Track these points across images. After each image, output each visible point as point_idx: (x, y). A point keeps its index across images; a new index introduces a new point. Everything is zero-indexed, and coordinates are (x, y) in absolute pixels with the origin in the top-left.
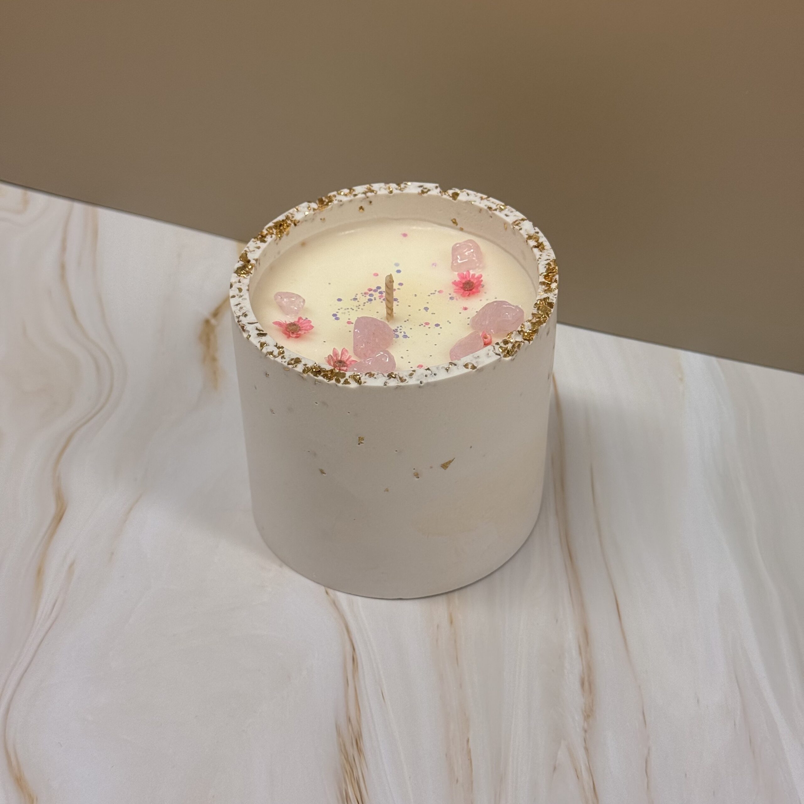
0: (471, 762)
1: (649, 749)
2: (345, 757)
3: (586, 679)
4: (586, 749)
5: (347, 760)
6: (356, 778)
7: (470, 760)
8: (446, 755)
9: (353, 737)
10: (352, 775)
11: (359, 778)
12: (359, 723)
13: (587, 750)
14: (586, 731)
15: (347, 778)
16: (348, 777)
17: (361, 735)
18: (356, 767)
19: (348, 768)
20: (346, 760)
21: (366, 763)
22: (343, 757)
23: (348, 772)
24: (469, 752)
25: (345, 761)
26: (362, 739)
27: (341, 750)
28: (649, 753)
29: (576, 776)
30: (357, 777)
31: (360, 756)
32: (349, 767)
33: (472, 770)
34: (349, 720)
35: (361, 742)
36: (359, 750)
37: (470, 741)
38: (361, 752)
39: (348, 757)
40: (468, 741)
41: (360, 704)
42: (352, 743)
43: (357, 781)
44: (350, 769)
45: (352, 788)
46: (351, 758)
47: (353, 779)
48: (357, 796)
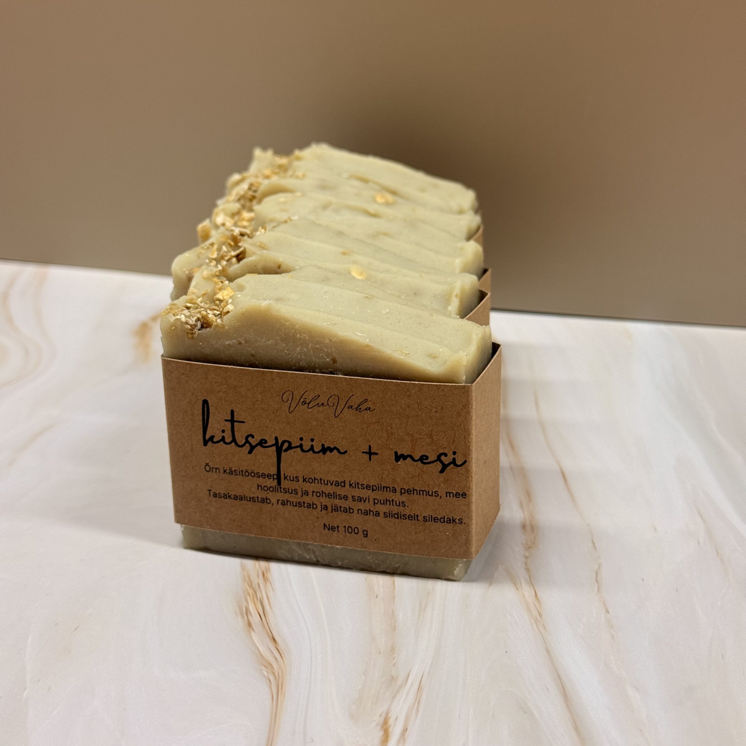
1: (600, 565)
2: (248, 584)
3: (528, 522)
4: (527, 569)
5: (251, 586)
6: (259, 597)
9: (259, 570)
10: (255, 596)
11: (263, 597)
13: (529, 570)
14: (527, 558)
15: (248, 598)
16: (250, 598)
18: (261, 590)
19: (251, 591)
21: (272, 587)
22: (246, 585)
23: (251, 594)
25: (248, 587)
26: (270, 571)
27: (245, 579)
28: (599, 568)
30: (261, 596)
33: (395, 588)
35: (269, 574)
38: (267, 580)
42: (258, 575)
43: (260, 601)
44: (253, 592)
45: (253, 605)
46: (255, 585)
47: (255, 600)
48: (258, 610)
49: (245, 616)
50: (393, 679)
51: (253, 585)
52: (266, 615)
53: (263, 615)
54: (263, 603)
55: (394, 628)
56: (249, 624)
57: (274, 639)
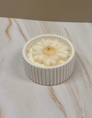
49: (54, 99)
50: (80, 109)
53: (56, 98)
54: (55, 96)
55: (76, 98)
57: (60, 103)
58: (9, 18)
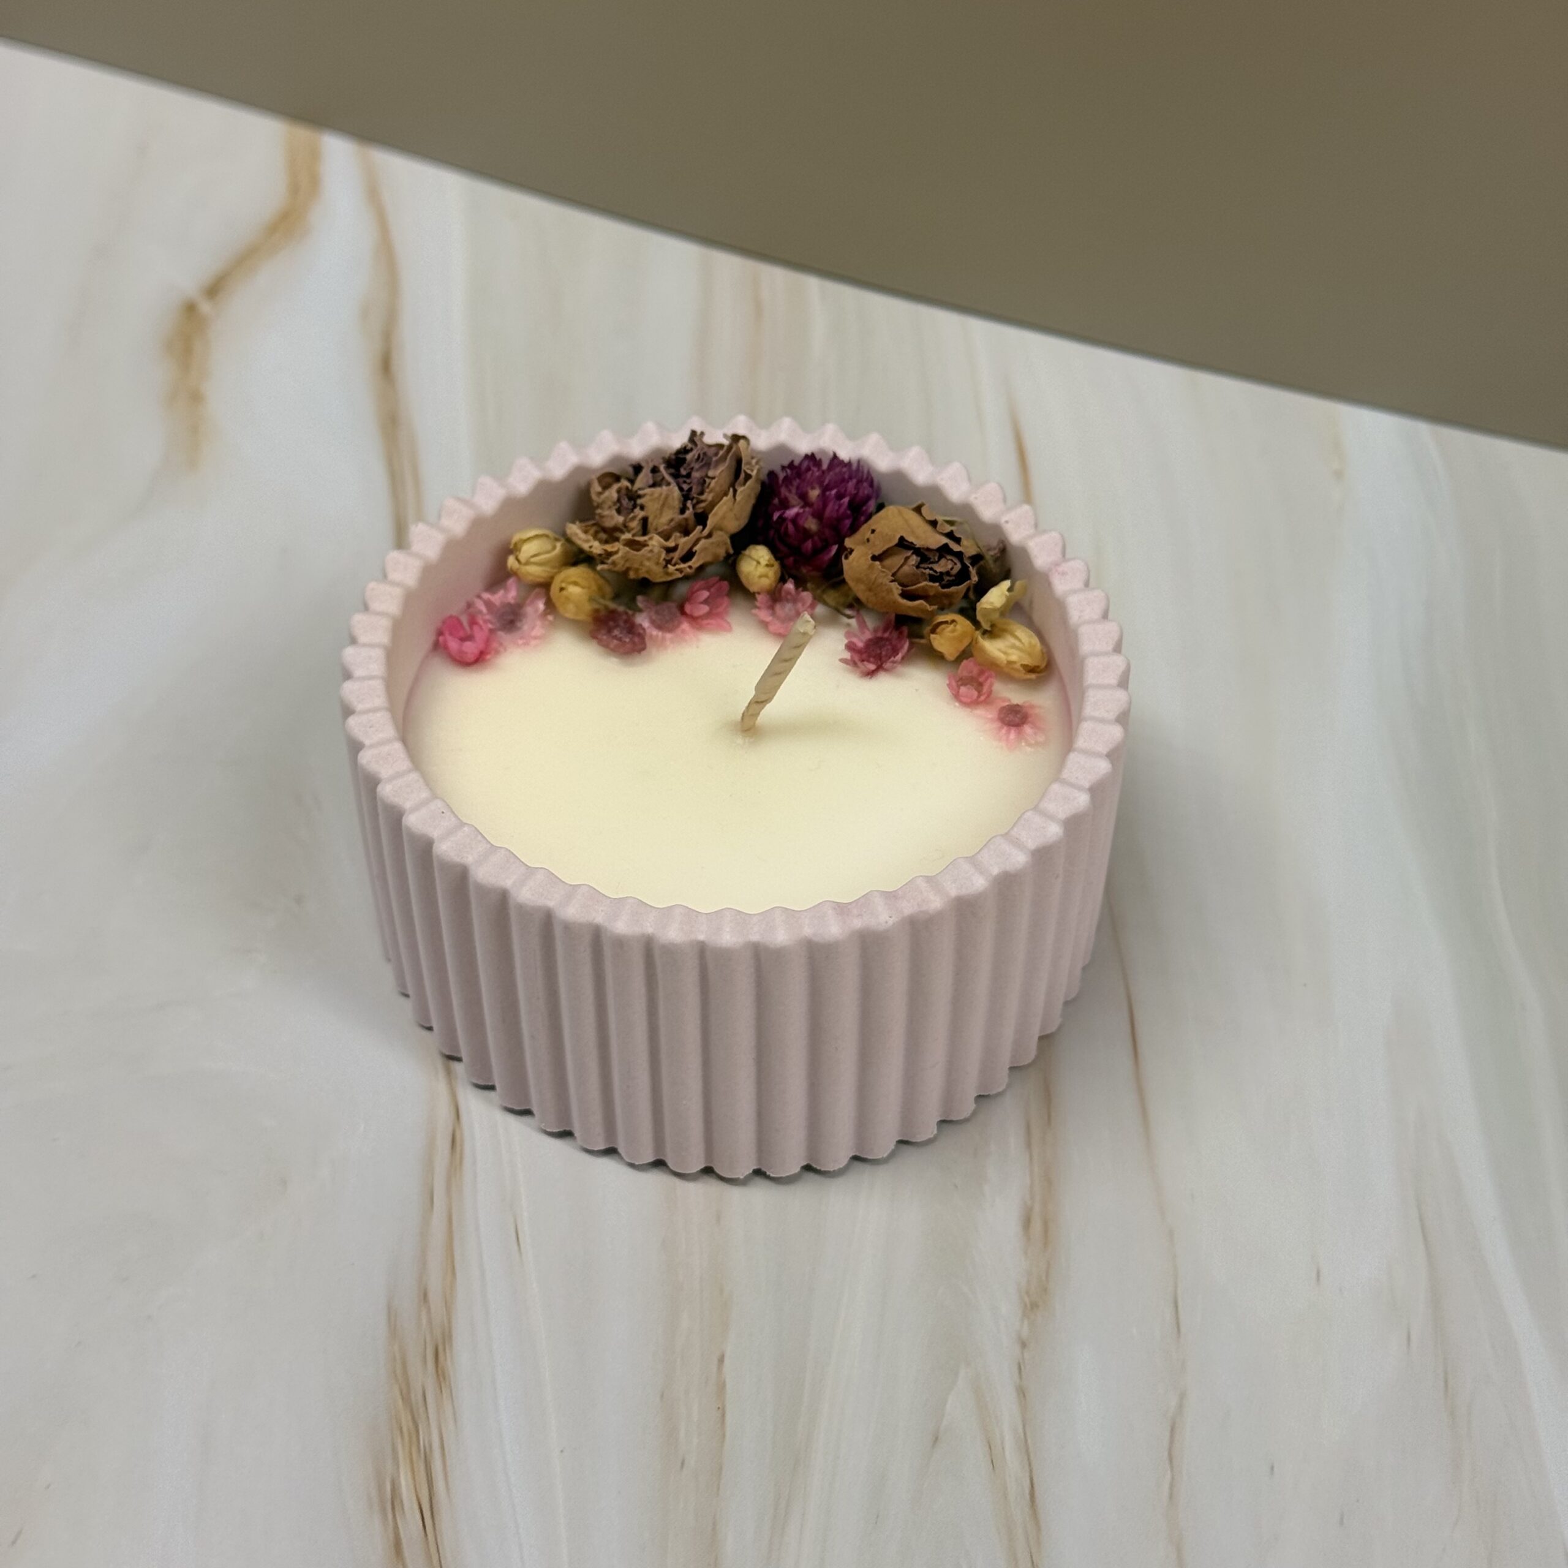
0: (723, 1415)
1: (1182, 1396)
2: (401, 1392)
3: (1037, 1208)
4: (1022, 1393)
5: (406, 1399)
6: (424, 1446)
7: (722, 1411)
8: (662, 1396)
9: (428, 1339)
10: (414, 1439)
11: (431, 1448)
12: (448, 1305)
13: (1024, 1396)
14: (1024, 1345)
15: (399, 1448)
17: (450, 1337)
18: (428, 1418)
19: (406, 1422)
20: (403, 1399)
21: (454, 1407)
22: (397, 1392)
23: (405, 1429)
24: (721, 1387)
25: (400, 1402)
26: (451, 1346)
27: (394, 1372)
28: (1180, 1406)
29: (990, 1461)
30: (427, 1445)
31: (441, 1392)
32: (410, 1417)
33: (724, 1436)
34: (425, 1297)
35: (448, 1354)
36: (441, 1375)
37: (727, 1361)
38: (444, 1379)
39: (409, 1392)
40: (721, 1360)
41: (457, 1257)
42: (425, 1357)
43: (426, 1457)
44: (411, 1424)
45: (409, 1474)
46: (415, 1396)
47: (414, 1450)
48: (420, 1496)
49: (390, 1516)
51: (413, 1396)
52: (435, 1513)
53: (428, 1514)
54: (430, 1467)
56: (397, 1546)
58: (302, 133)
